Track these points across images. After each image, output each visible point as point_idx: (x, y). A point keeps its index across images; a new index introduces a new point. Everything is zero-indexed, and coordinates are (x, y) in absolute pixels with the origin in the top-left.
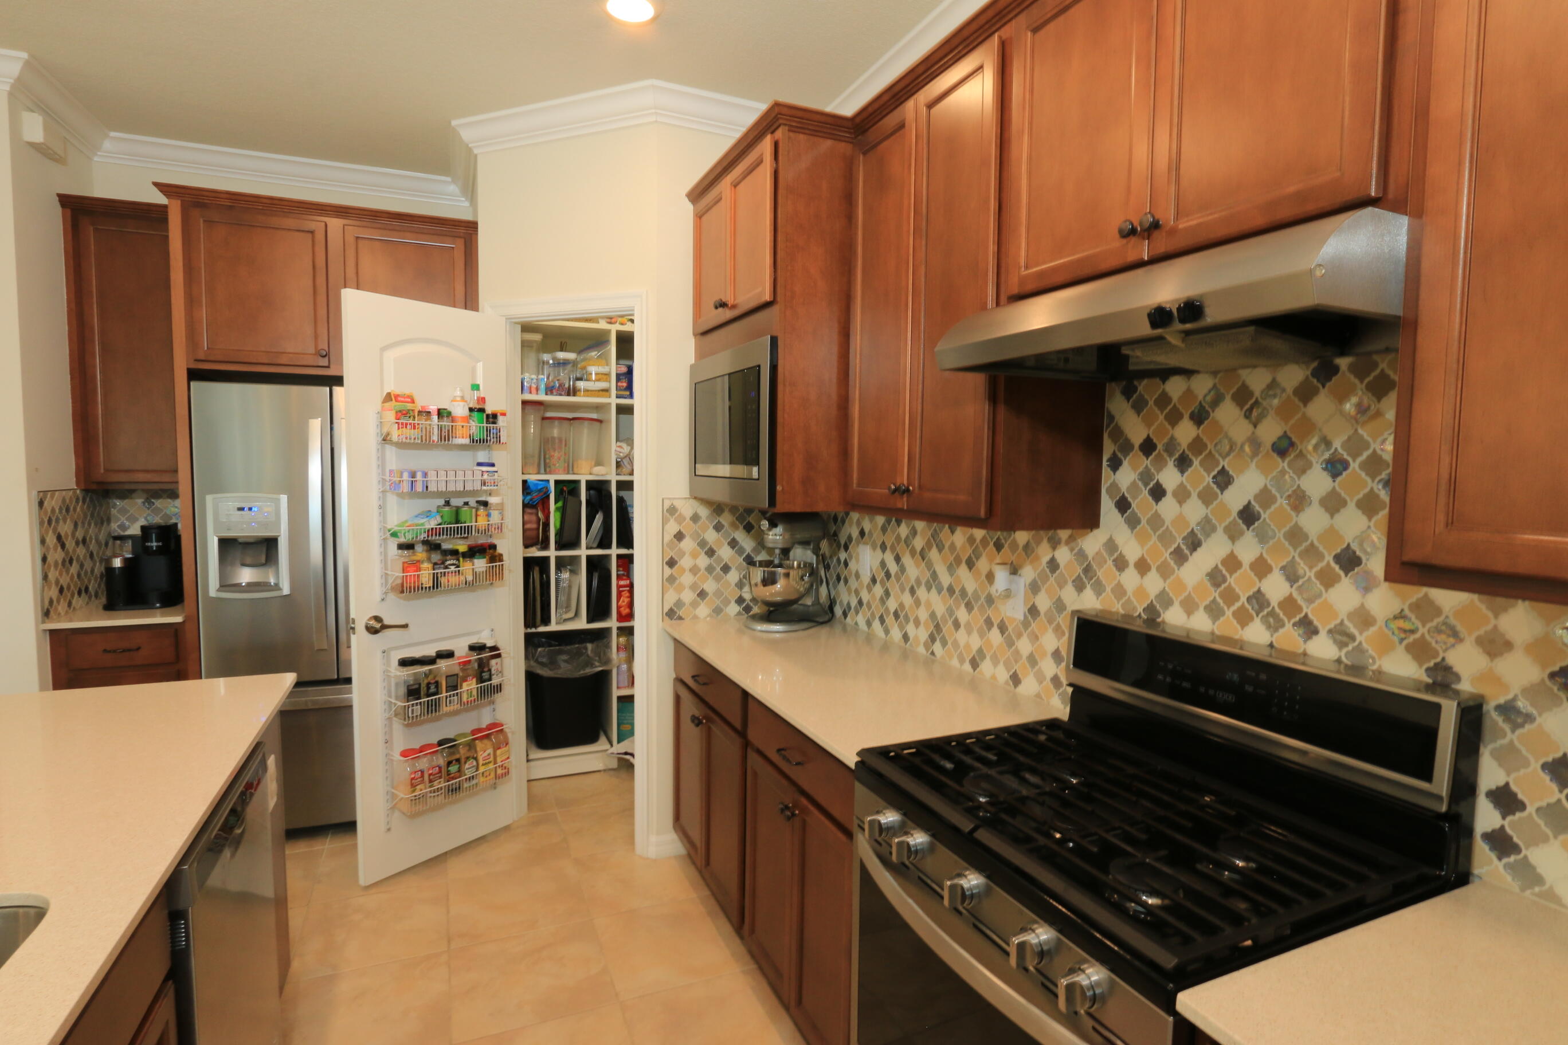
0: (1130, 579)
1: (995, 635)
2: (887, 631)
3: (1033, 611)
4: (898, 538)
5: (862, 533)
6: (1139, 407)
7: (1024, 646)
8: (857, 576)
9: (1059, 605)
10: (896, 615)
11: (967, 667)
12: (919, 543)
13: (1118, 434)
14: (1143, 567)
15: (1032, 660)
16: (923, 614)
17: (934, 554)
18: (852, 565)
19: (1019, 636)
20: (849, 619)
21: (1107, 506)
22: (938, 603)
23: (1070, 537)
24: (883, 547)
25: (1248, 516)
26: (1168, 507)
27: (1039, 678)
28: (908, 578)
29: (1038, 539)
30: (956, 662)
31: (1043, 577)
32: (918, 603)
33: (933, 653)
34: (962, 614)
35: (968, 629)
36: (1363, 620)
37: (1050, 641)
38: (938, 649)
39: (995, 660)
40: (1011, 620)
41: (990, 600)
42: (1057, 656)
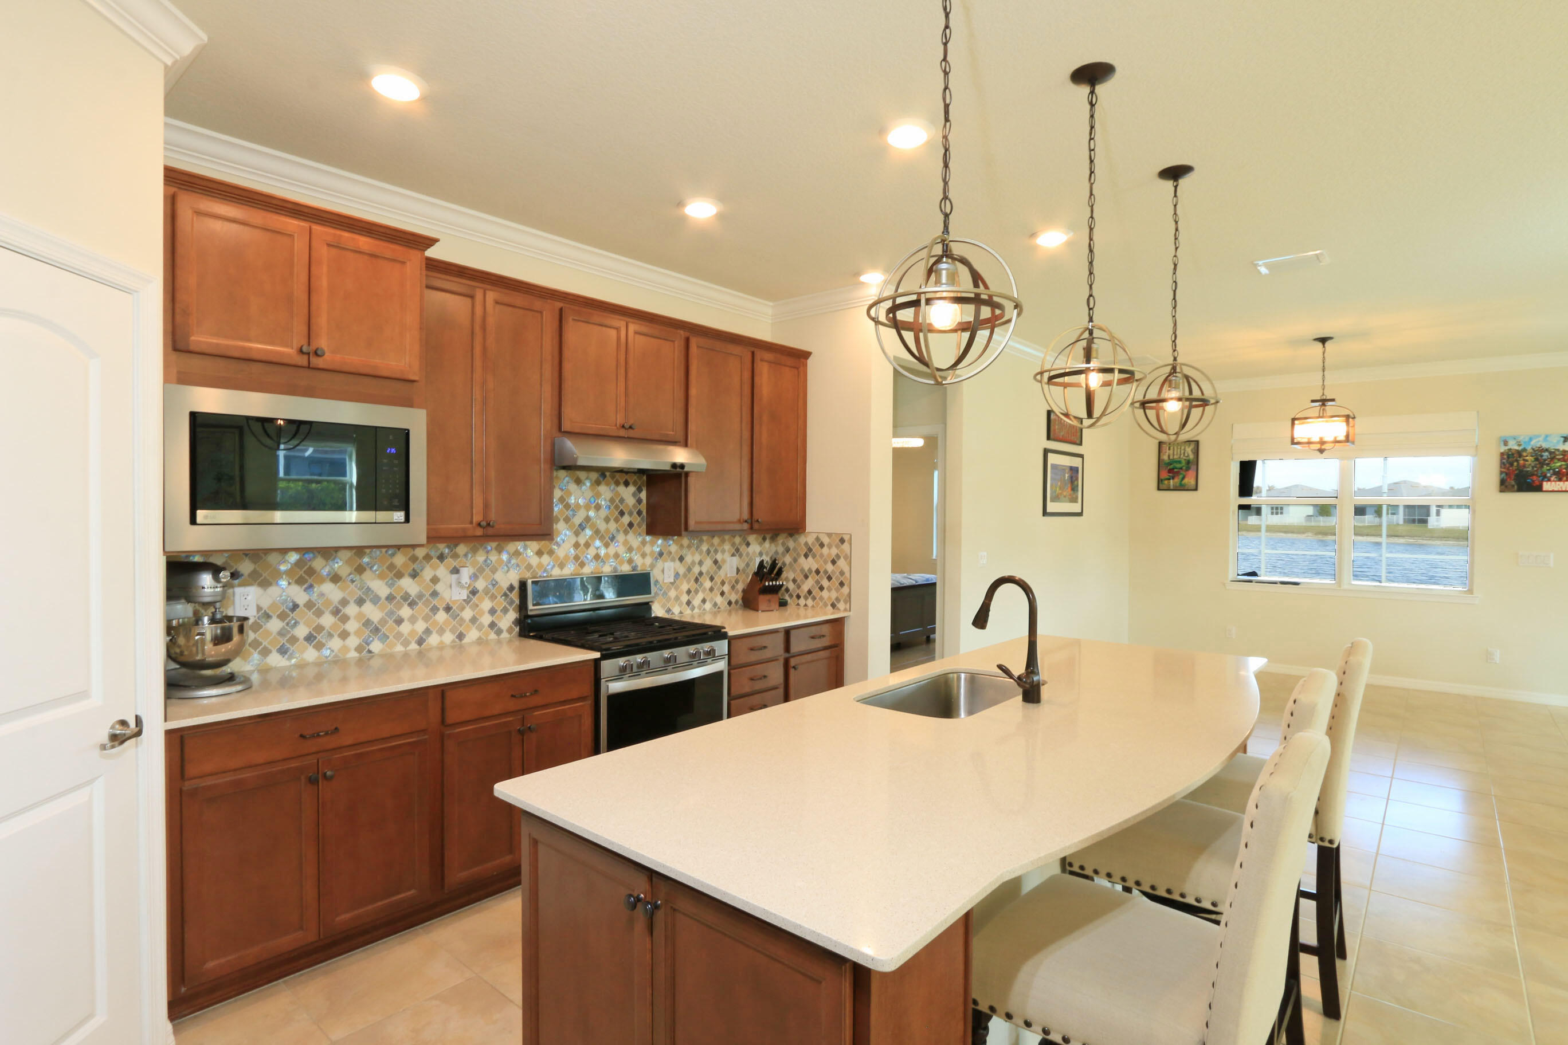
1: (441, 616)
3: (474, 592)
7: (467, 614)
9: (495, 583)
11: (413, 646)
15: (474, 620)
19: (463, 609)
22: (374, 613)
23: (498, 545)
25: (582, 527)
27: (480, 628)
28: (328, 602)
29: (475, 551)
30: (399, 648)
31: (481, 570)
32: (345, 619)
33: (370, 652)
34: (405, 612)
35: (413, 620)
36: (617, 556)
37: (487, 605)
38: (376, 646)
39: (441, 632)
40: (455, 602)
41: (435, 594)
42: (492, 611)
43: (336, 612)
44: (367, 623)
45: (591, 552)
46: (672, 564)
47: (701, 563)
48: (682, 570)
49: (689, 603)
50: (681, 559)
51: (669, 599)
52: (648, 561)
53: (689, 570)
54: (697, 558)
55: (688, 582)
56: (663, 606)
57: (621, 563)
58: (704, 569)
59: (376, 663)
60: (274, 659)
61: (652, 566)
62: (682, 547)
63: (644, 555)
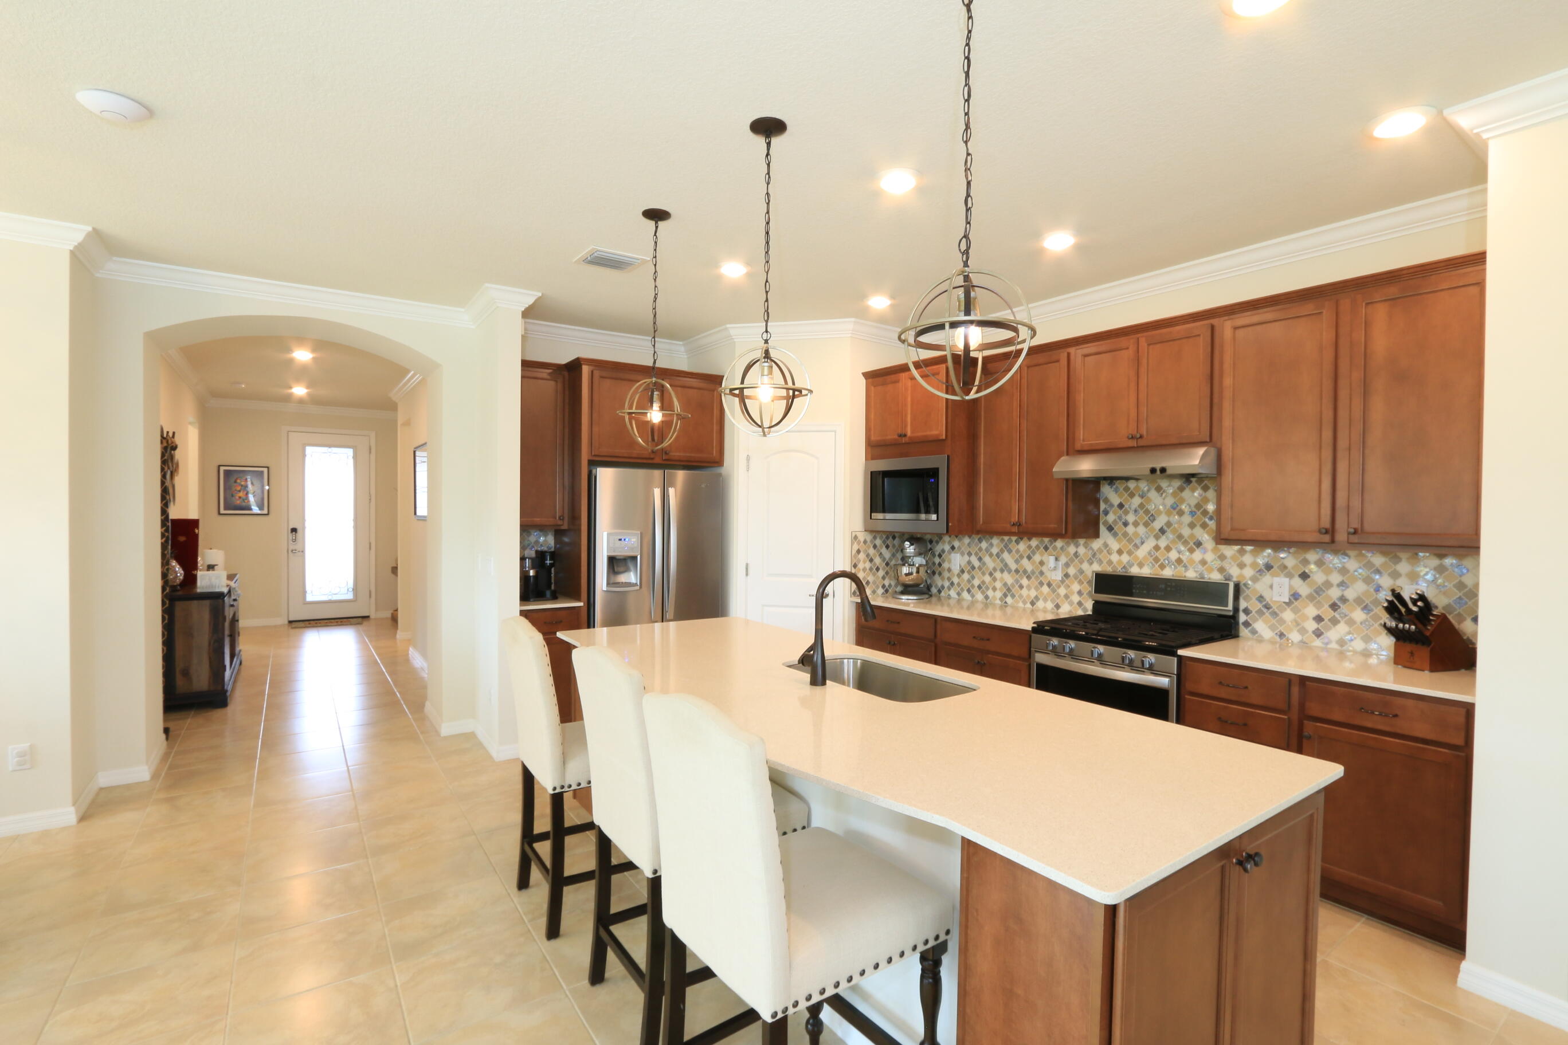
0: (1115, 558)
1: (1045, 589)
2: (973, 596)
3: (1067, 575)
4: (980, 549)
5: (953, 548)
6: (1116, 491)
7: (1062, 591)
8: (949, 570)
9: (1081, 572)
10: (979, 587)
11: (1029, 605)
12: (995, 550)
13: (1106, 501)
14: (1120, 552)
15: (1067, 597)
16: (998, 585)
17: (1006, 555)
18: (946, 565)
19: (1059, 587)
20: (943, 594)
21: (1103, 529)
22: (1009, 579)
23: (1085, 543)
24: (970, 554)
25: (1162, 531)
26: (1130, 529)
27: (1071, 603)
28: (987, 568)
29: (1068, 544)
30: (1021, 605)
31: (1072, 560)
32: (995, 580)
33: (1006, 602)
34: (1025, 582)
35: (1029, 588)
36: (1203, 562)
37: (1076, 587)
38: (1009, 600)
39: (1045, 600)
40: (1054, 581)
41: (1042, 573)
42: (1080, 593)
43: (991, 574)
44: (1005, 584)
45: (1173, 555)
46: (1287, 580)
48: (1305, 590)
49: (1319, 633)
50: (1304, 576)
51: (1282, 622)
52: (1248, 572)
53: (1320, 591)
54: (1336, 578)
55: (1318, 606)
56: (1272, 628)
57: (1210, 570)
58: (1350, 594)
59: (1009, 610)
60: (965, 595)
61: (1255, 579)
62: (1306, 562)
63: (1242, 566)
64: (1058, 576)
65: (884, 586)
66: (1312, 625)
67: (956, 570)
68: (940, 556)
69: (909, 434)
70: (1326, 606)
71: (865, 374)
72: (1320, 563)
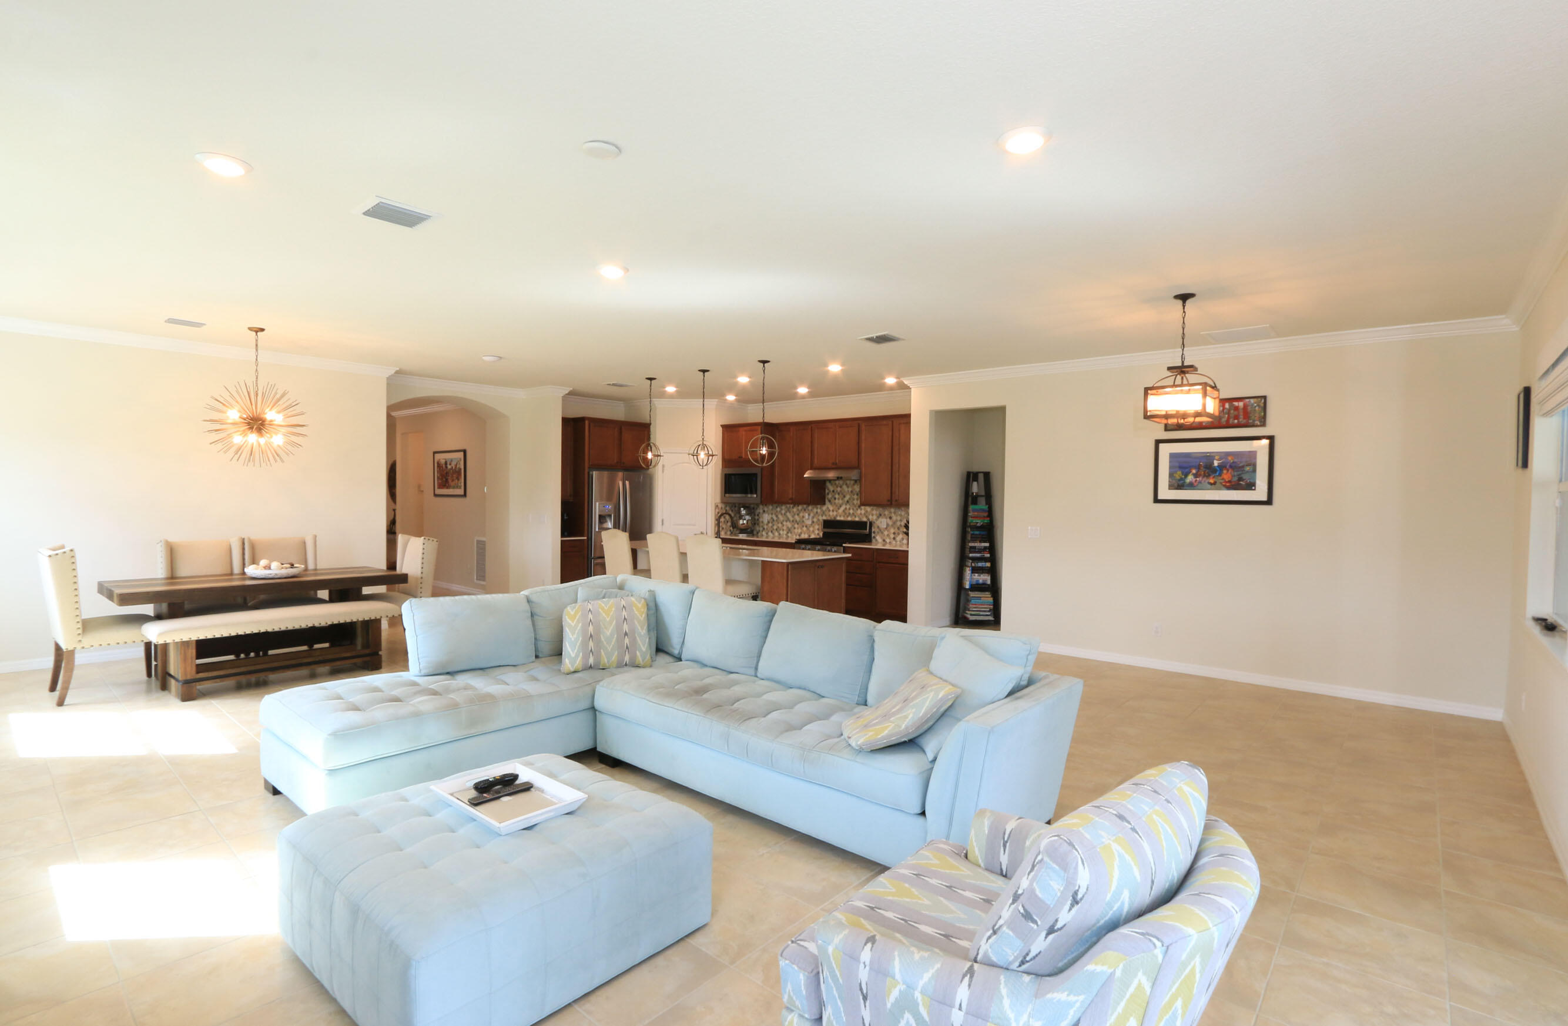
0: (831, 513)
1: (805, 529)
2: (773, 534)
3: (813, 522)
4: (777, 512)
5: (764, 511)
6: (832, 485)
8: (762, 522)
9: (818, 520)
10: (776, 529)
12: (783, 512)
13: (828, 489)
14: (833, 511)
15: (813, 531)
16: (785, 528)
17: (788, 514)
18: (761, 520)
20: (759, 534)
21: (827, 501)
22: (789, 525)
23: (820, 507)
24: (772, 514)
25: (848, 502)
26: (837, 501)
27: (815, 534)
28: (780, 520)
29: (813, 508)
31: (815, 515)
32: (783, 525)
34: (796, 526)
36: (860, 514)
37: (817, 527)
38: (789, 535)
40: (808, 524)
41: (803, 521)
42: (818, 529)
43: (782, 523)
44: (788, 528)
45: (851, 511)
46: (885, 520)
47: (901, 521)
48: (890, 523)
49: (894, 538)
50: (890, 518)
51: (884, 535)
52: (875, 517)
53: (894, 523)
54: (899, 518)
55: (894, 528)
56: (881, 538)
57: (863, 517)
60: (770, 534)
61: (876, 520)
62: (891, 513)
63: (873, 515)
64: (809, 522)
65: (730, 530)
66: (892, 536)
67: (766, 522)
68: (758, 515)
69: (743, 457)
70: (896, 529)
71: (721, 426)
72: (895, 513)
